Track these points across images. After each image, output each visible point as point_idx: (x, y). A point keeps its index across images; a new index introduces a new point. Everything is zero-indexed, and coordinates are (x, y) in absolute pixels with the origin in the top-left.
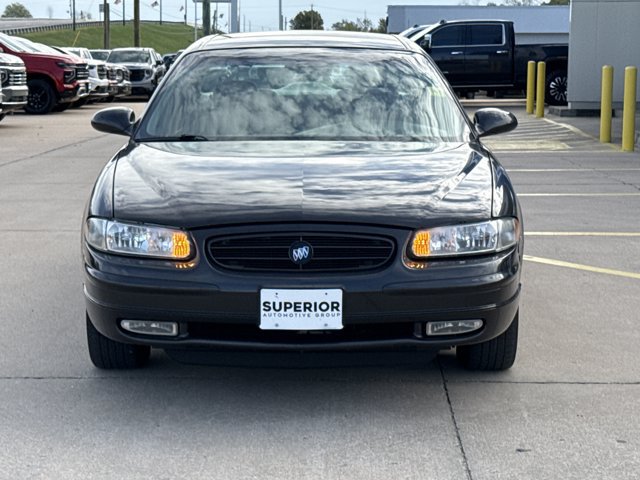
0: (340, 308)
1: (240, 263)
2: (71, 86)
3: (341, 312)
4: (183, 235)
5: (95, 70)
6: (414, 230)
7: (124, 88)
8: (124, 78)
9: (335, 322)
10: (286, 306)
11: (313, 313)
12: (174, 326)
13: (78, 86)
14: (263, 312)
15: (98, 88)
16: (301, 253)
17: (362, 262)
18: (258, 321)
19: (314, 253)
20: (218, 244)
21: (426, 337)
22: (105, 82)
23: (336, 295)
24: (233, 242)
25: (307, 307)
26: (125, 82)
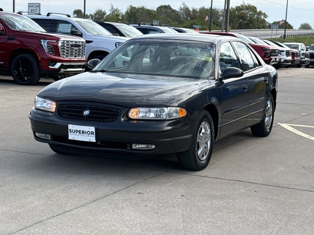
0: (94, 134)
1: (67, 114)
2: (267, 59)
3: (95, 135)
4: (54, 103)
5: (285, 52)
6: (130, 108)
7: (305, 61)
8: (305, 57)
9: (93, 139)
10: (77, 131)
11: (85, 135)
12: (50, 136)
13: (271, 59)
14: (69, 133)
15: (285, 60)
16: (86, 113)
17: (108, 118)
18: (68, 136)
19: (91, 113)
20: (63, 107)
21: (132, 149)
22: (290, 58)
23: (92, 129)
24: (67, 107)
25: (83, 132)
26: (306, 59)
